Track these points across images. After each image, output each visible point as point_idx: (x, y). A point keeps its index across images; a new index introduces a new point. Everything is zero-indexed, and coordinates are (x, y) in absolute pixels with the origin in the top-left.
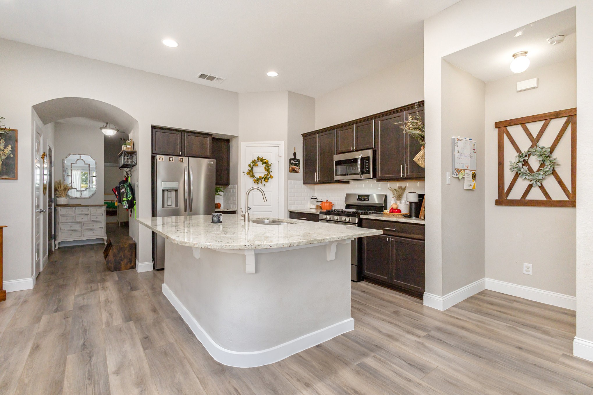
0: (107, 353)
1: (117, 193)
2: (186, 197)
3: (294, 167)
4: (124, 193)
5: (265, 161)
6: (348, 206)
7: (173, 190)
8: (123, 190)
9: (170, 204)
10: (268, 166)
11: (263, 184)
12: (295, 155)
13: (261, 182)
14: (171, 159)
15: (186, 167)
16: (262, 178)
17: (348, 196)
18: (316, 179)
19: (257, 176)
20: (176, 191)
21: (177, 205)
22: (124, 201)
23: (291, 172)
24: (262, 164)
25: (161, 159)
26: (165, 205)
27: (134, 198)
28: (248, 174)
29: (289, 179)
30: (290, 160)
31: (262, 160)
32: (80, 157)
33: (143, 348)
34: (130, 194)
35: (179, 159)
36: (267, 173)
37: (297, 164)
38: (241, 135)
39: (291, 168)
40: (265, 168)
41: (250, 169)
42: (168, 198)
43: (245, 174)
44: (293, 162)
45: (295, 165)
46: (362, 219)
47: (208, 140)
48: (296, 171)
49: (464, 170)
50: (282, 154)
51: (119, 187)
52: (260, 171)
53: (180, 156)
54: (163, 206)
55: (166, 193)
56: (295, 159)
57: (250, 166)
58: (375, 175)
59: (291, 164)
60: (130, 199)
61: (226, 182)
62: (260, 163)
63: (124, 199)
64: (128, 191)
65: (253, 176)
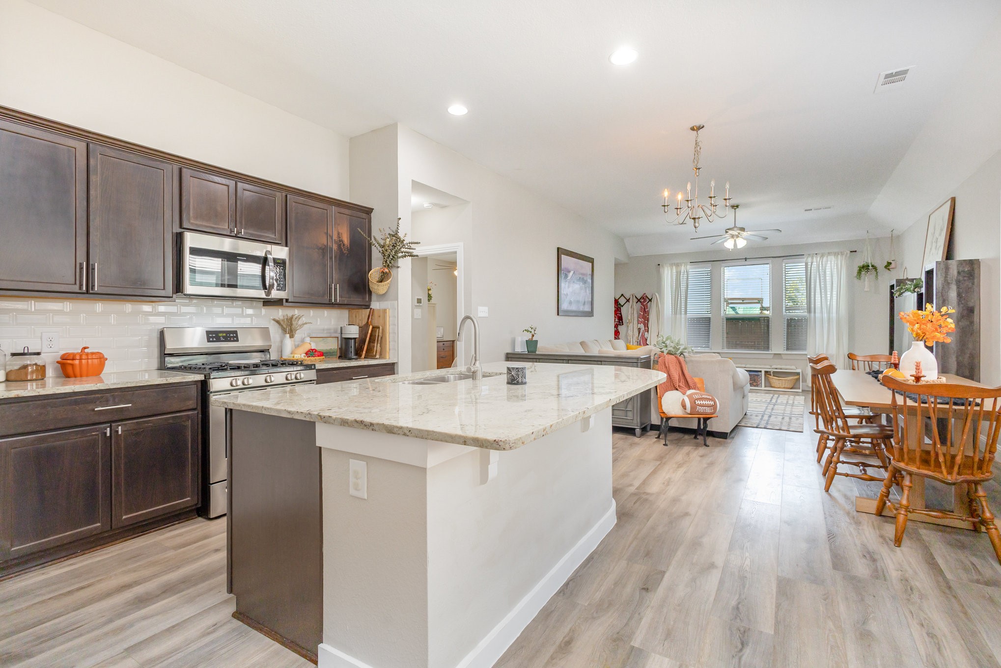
0: (712, 599)
33: (663, 576)
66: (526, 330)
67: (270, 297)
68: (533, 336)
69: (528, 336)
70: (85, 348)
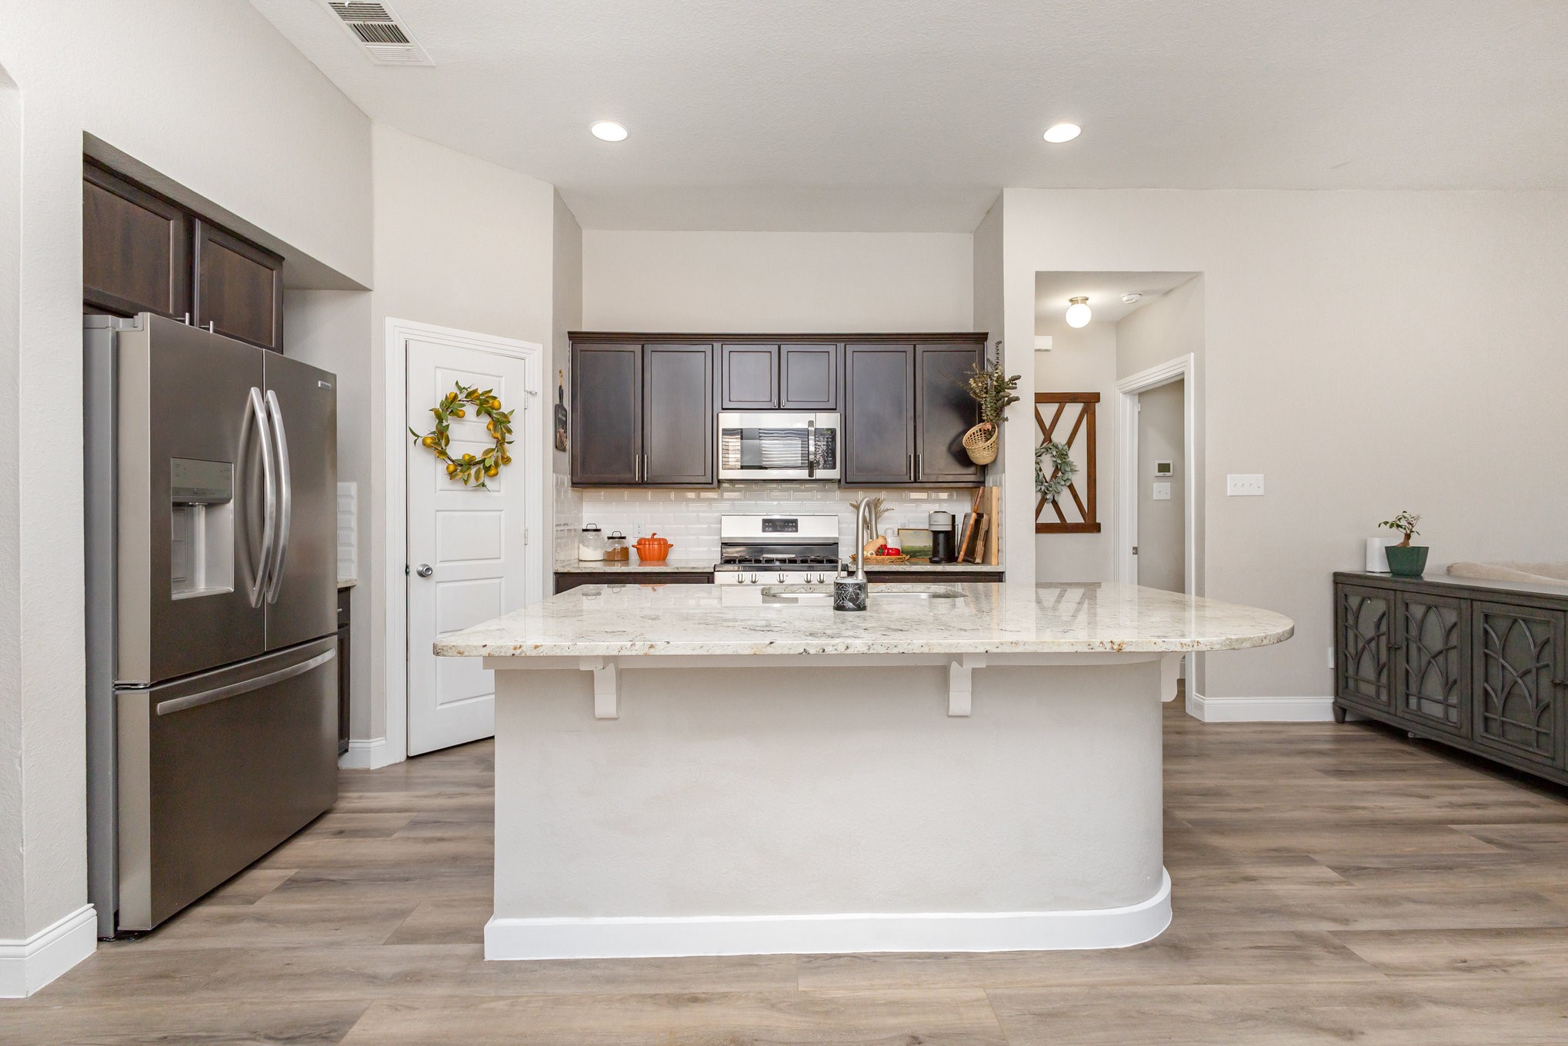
3: (561, 430)
5: (492, 403)
10: (500, 424)
12: (561, 393)
16: (478, 462)
18: (641, 474)
19: (461, 452)
23: (556, 446)
24: (479, 412)
28: (431, 443)
29: (554, 469)
30: (557, 408)
36: (494, 446)
37: (565, 422)
39: (558, 434)
40: (489, 427)
41: (441, 426)
43: (419, 442)
44: (561, 417)
45: (562, 424)
48: (563, 444)
50: (537, 385)
52: (470, 437)
56: (561, 406)
57: (438, 414)
59: (558, 420)
62: (470, 410)
65: (445, 454)
66: (1386, 523)
67: (814, 478)
68: (1408, 537)
69: (1396, 539)
70: (654, 534)
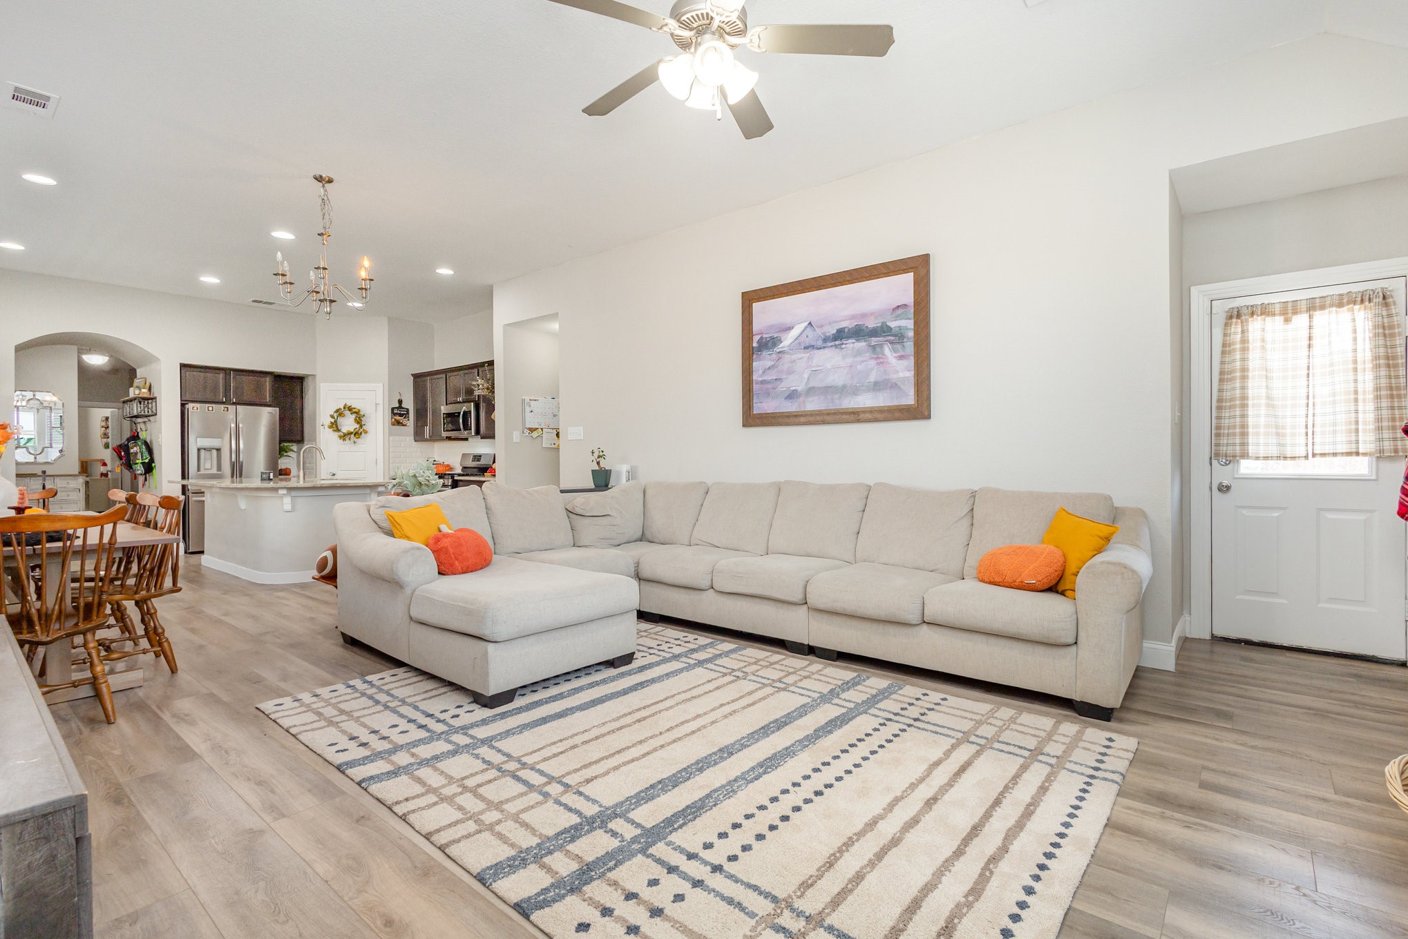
1: (123, 453)
2: (233, 460)
3: (398, 418)
4: (136, 453)
5: (354, 410)
6: (464, 468)
7: (213, 449)
8: (135, 449)
9: (210, 467)
10: (359, 419)
11: (352, 440)
12: (400, 402)
13: (350, 439)
14: (210, 409)
15: (233, 419)
16: (352, 433)
17: (464, 456)
18: (427, 435)
19: (345, 430)
20: (218, 450)
21: (219, 468)
22: (137, 464)
23: (393, 425)
24: (351, 414)
25: (195, 408)
26: (202, 469)
27: (152, 460)
28: (330, 427)
29: (390, 434)
30: (393, 409)
31: (350, 409)
32: (34, 395)
34: (146, 454)
35: (223, 408)
36: (358, 426)
37: (404, 414)
38: (319, 373)
39: (393, 420)
40: (355, 420)
41: (333, 421)
42: (205, 459)
43: (326, 427)
44: (398, 413)
45: (401, 415)
46: (457, 480)
47: (268, 382)
48: (401, 423)
49: (542, 429)
50: (380, 401)
51: (127, 446)
52: (348, 424)
53: (223, 403)
54: (199, 470)
55: (202, 452)
56: (400, 407)
57: (332, 416)
58: (478, 432)
59: (393, 414)
60: (147, 461)
61: (299, 438)
62: (347, 413)
63: (137, 461)
64: (144, 450)
65: (338, 430)
